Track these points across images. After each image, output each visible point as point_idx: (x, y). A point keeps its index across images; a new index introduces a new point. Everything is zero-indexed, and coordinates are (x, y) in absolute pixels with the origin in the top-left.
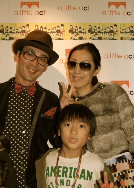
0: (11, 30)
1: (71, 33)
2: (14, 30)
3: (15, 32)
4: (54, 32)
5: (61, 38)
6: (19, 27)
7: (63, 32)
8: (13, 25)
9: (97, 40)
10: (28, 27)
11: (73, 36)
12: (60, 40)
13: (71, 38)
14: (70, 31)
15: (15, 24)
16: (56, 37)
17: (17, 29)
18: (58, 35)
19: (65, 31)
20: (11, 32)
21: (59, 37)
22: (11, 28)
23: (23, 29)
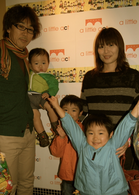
0: (41, 7)
1: (90, 5)
2: (44, 7)
3: (44, 9)
4: (76, 5)
5: (82, 10)
6: (47, 4)
7: (84, 5)
8: (42, 3)
9: (113, 9)
10: (54, 3)
11: (92, 7)
12: (81, 12)
13: (90, 9)
14: (89, 3)
15: (44, 2)
16: (78, 10)
17: (46, 6)
18: (80, 7)
19: (85, 3)
20: (41, 9)
21: (80, 9)
22: (41, 6)
23: (51, 5)
